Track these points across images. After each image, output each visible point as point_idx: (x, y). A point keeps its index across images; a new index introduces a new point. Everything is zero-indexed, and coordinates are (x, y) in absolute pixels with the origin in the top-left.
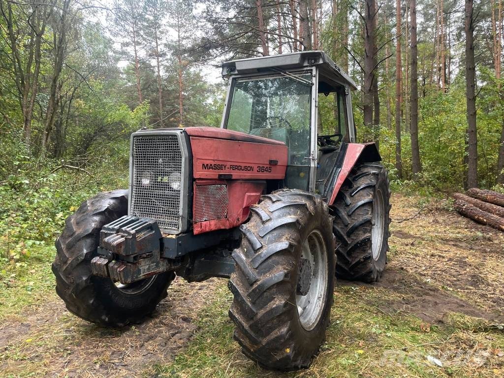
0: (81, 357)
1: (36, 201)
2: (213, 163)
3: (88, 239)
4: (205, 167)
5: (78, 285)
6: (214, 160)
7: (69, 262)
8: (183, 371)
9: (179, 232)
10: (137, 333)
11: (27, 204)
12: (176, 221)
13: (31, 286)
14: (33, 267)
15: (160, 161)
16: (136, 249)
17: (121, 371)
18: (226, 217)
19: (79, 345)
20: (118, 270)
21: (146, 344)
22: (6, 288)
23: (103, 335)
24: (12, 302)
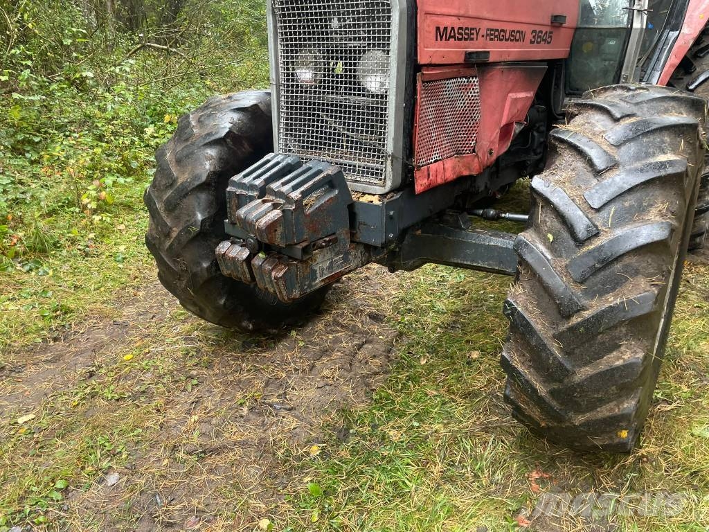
0: (217, 391)
1: (109, 107)
2: (457, 23)
3: (201, 193)
4: (442, 34)
5: (195, 275)
6: (458, 16)
7: (174, 235)
8: (391, 424)
9: (387, 189)
10: (301, 344)
11: (97, 111)
12: (379, 166)
13: (122, 253)
14: (121, 219)
15: (335, 23)
16: (306, 230)
17: (285, 419)
18: (474, 151)
19: (209, 366)
20: (273, 273)
21: (318, 364)
22: (84, 258)
23: (245, 347)
24: (95, 283)
